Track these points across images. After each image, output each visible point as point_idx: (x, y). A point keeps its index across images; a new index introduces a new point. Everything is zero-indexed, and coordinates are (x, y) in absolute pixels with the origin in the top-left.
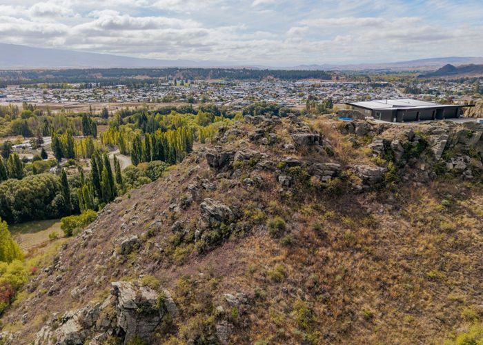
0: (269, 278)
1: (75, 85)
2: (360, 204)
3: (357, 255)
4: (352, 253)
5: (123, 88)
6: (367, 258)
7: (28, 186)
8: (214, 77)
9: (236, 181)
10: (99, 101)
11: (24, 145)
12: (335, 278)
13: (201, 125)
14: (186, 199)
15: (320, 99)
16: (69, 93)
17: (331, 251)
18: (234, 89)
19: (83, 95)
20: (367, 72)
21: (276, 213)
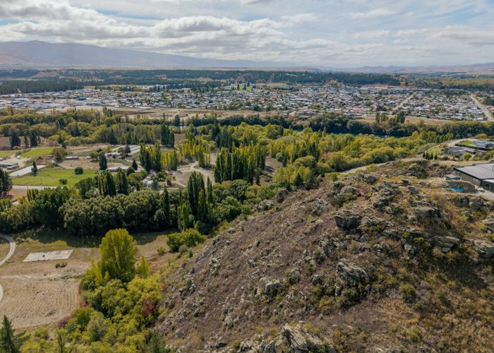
0: (409, 338)
1: (144, 87)
2: (477, 275)
3: (478, 323)
4: (473, 321)
5: (189, 92)
6: (487, 326)
7: (136, 203)
8: (276, 81)
9: (366, 245)
10: (169, 106)
11: (114, 154)
12: (460, 342)
13: (270, 137)
14: (319, 254)
15: (390, 110)
16: (140, 96)
17: (455, 318)
18: (297, 94)
19: (153, 99)
20: (439, 76)
21: (406, 279)
